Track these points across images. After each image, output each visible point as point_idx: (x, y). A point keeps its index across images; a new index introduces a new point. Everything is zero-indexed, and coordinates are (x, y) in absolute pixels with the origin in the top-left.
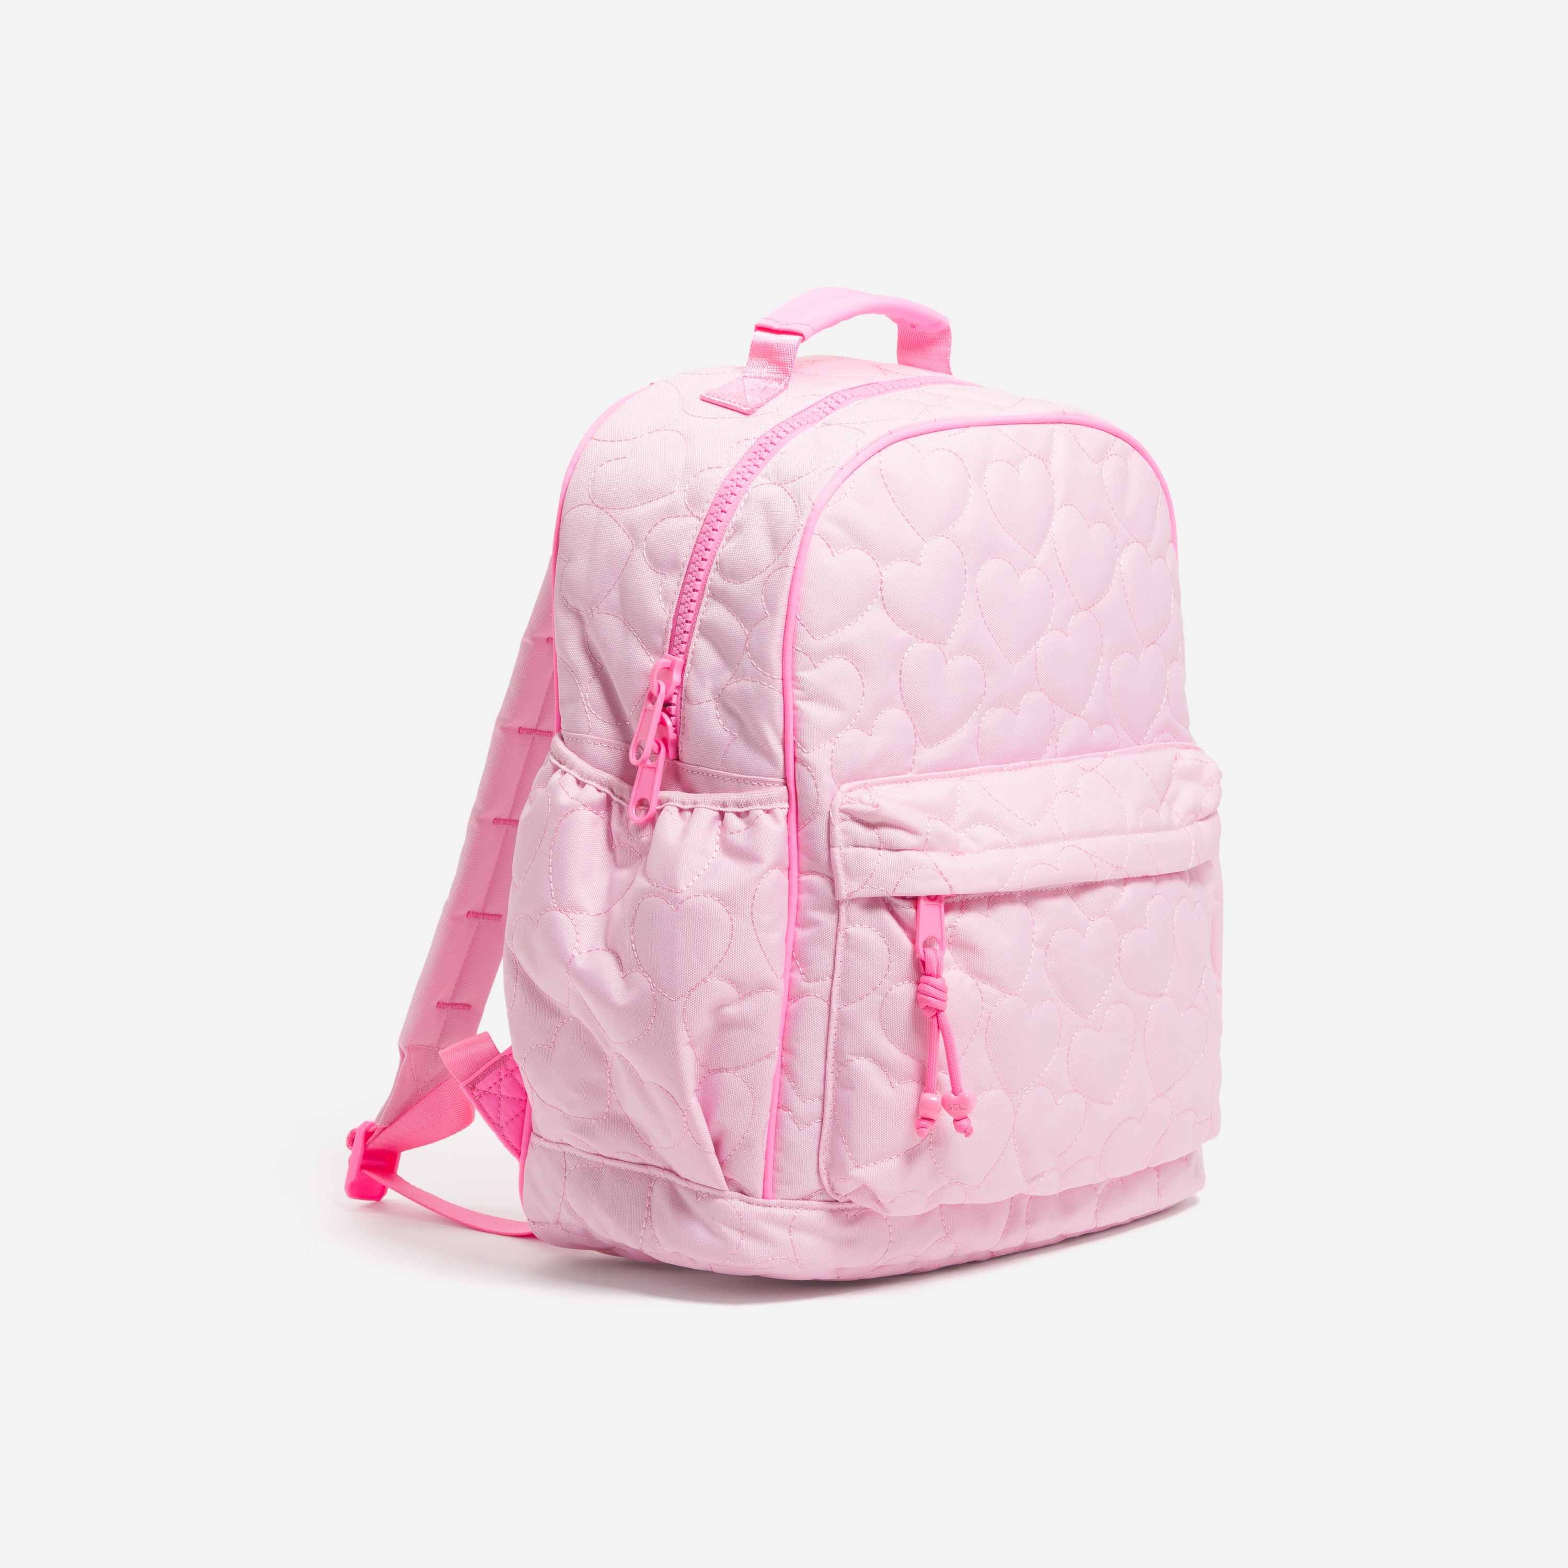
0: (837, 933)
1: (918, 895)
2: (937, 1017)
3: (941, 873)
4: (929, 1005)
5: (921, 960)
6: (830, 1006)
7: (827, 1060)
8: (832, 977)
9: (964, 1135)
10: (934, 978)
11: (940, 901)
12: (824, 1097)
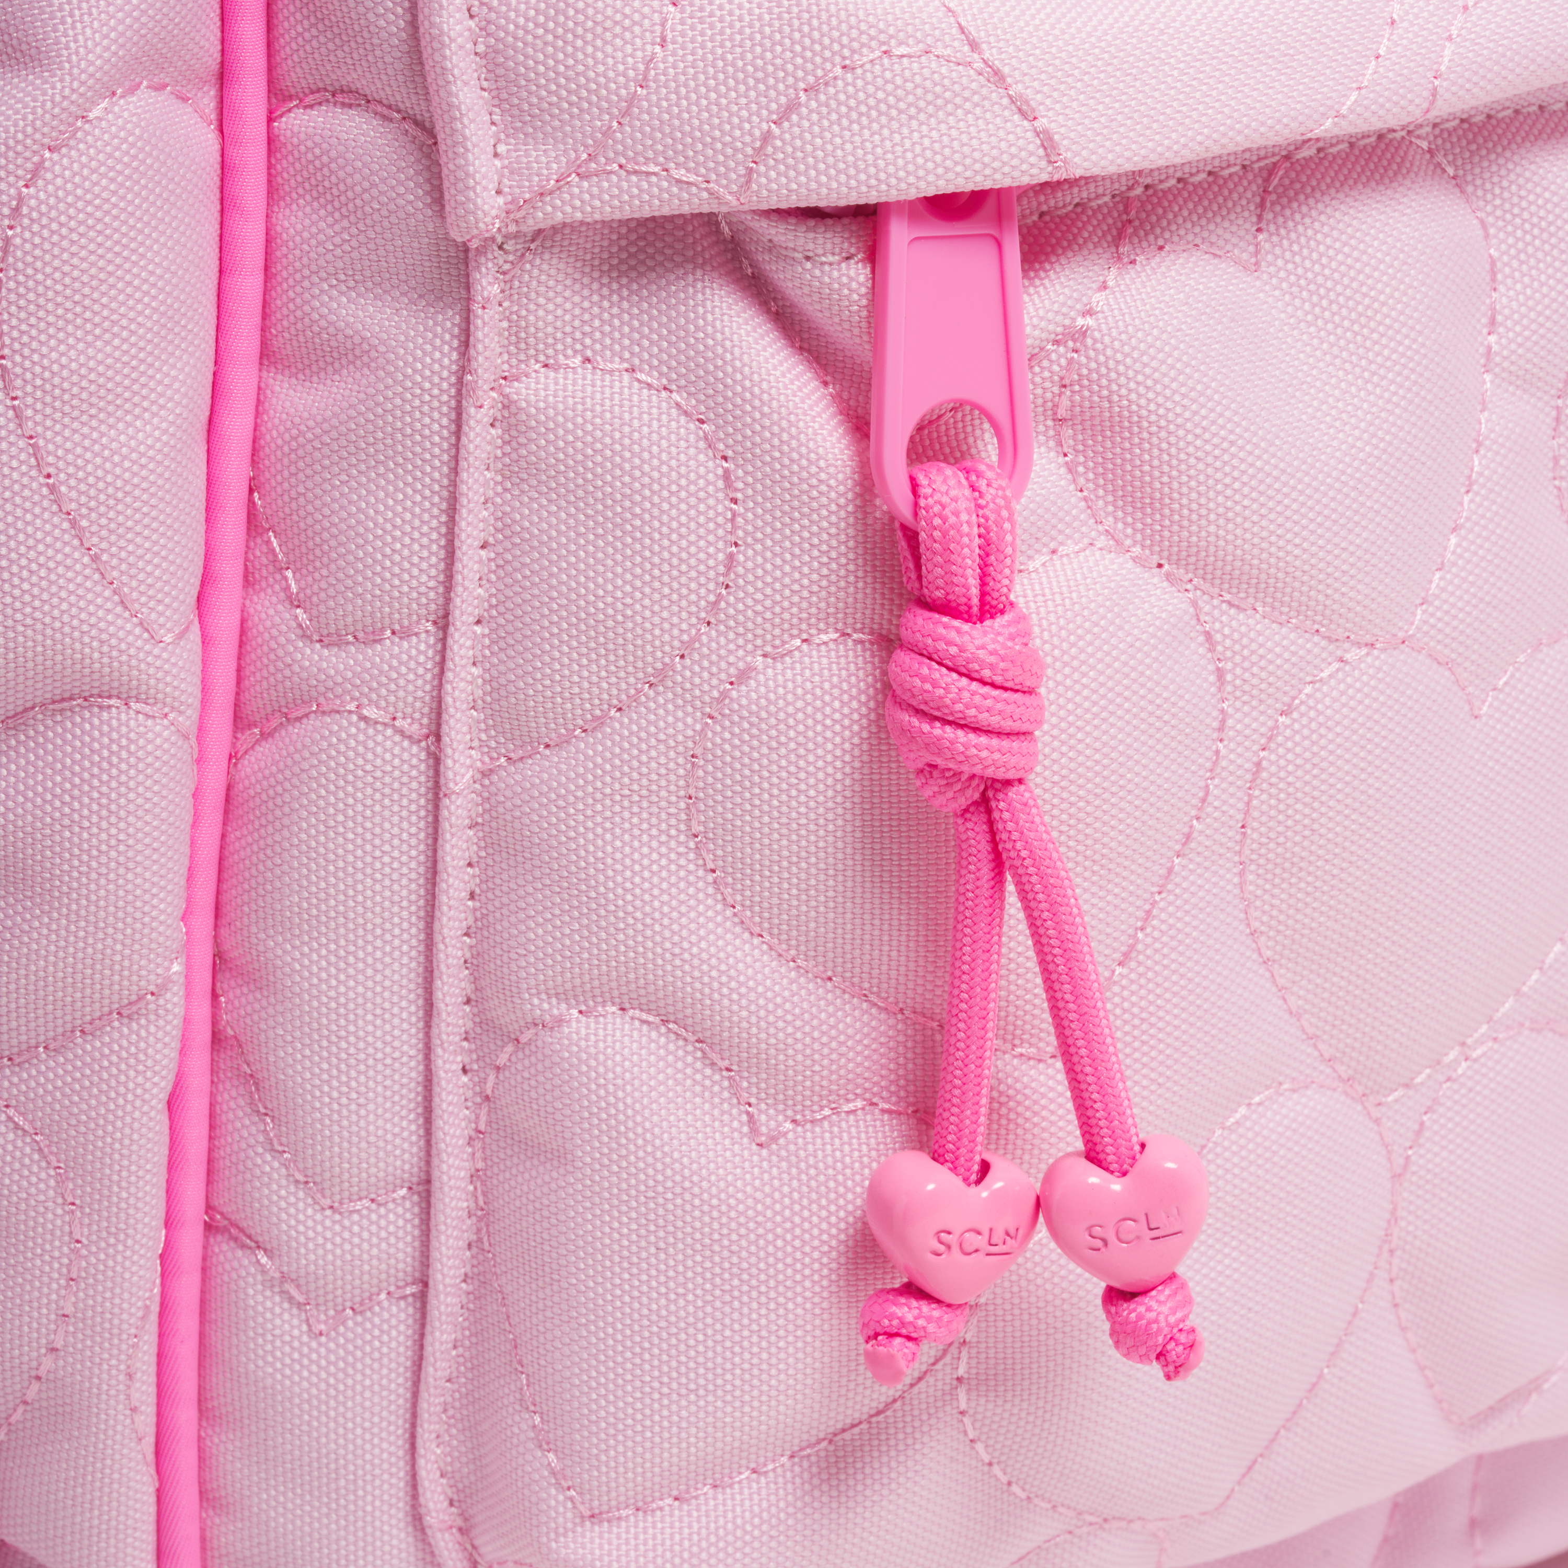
0: (459, 403)
1: (872, 198)
2: (989, 811)
3: (998, 77)
4: (939, 761)
5: (904, 527)
6: (436, 760)
7: (435, 1020)
8: (443, 623)
9: (1155, 1370)
10: (966, 627)
11: (1000, 218)
12: (428, 1181)
